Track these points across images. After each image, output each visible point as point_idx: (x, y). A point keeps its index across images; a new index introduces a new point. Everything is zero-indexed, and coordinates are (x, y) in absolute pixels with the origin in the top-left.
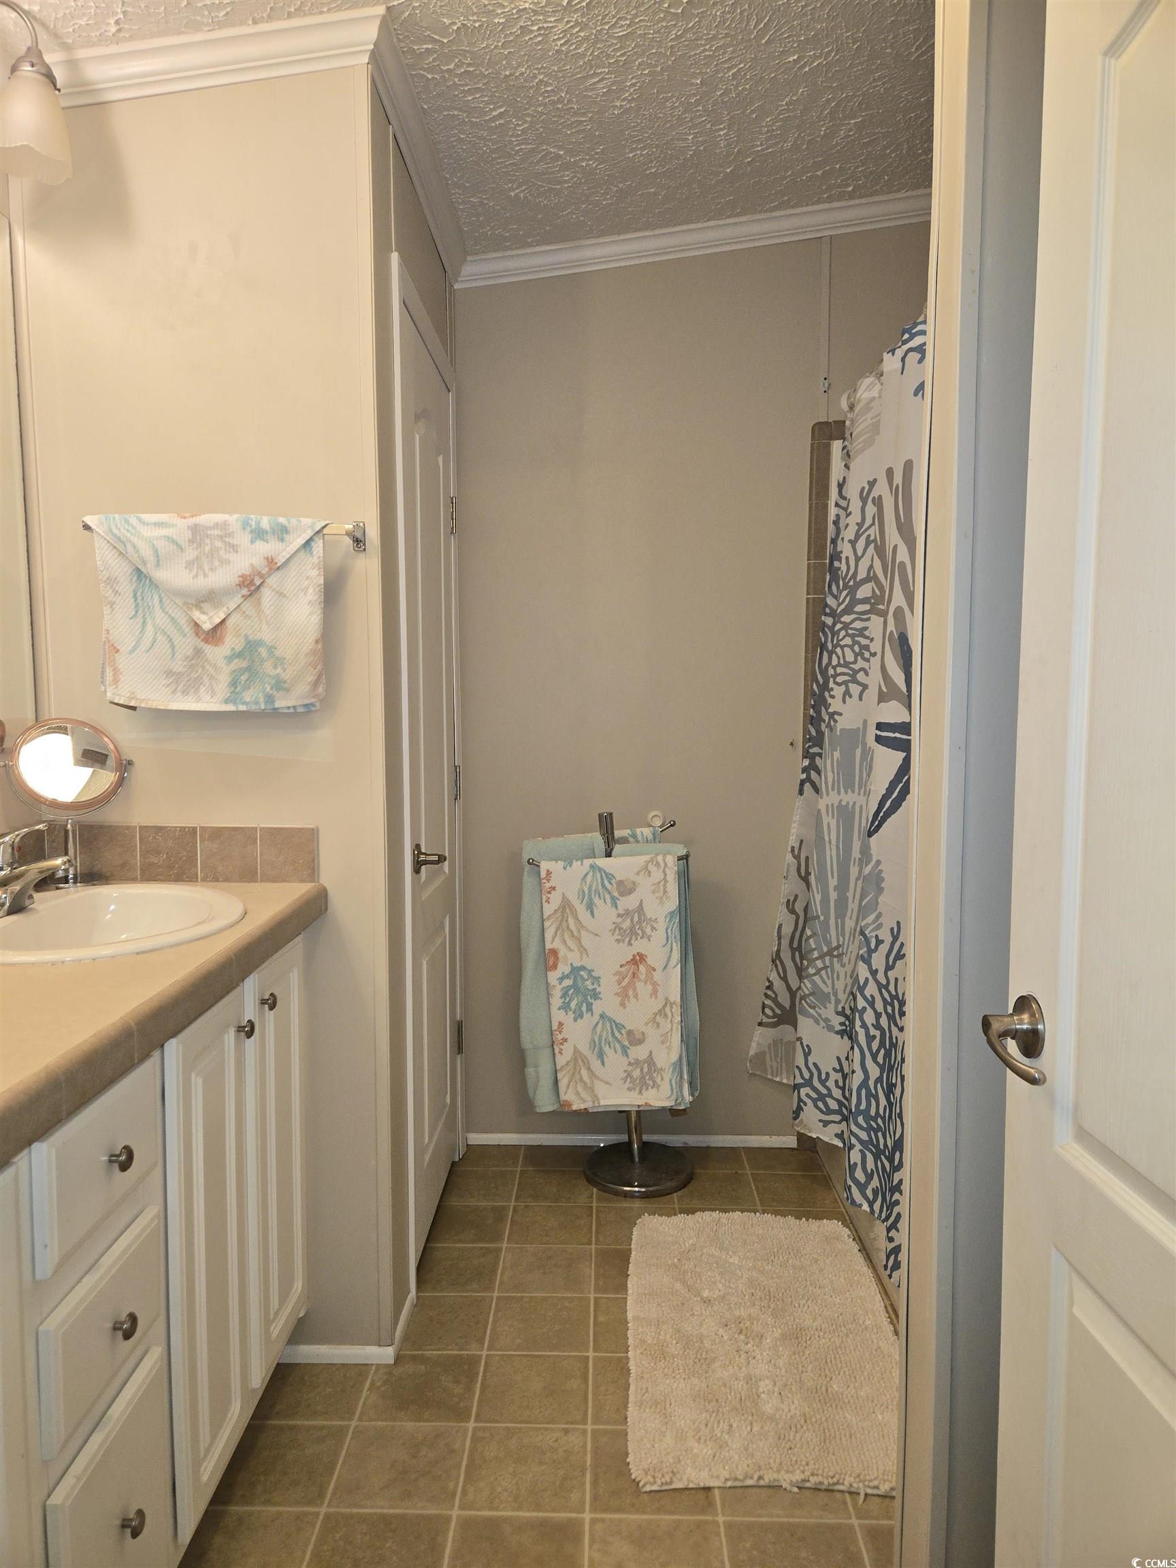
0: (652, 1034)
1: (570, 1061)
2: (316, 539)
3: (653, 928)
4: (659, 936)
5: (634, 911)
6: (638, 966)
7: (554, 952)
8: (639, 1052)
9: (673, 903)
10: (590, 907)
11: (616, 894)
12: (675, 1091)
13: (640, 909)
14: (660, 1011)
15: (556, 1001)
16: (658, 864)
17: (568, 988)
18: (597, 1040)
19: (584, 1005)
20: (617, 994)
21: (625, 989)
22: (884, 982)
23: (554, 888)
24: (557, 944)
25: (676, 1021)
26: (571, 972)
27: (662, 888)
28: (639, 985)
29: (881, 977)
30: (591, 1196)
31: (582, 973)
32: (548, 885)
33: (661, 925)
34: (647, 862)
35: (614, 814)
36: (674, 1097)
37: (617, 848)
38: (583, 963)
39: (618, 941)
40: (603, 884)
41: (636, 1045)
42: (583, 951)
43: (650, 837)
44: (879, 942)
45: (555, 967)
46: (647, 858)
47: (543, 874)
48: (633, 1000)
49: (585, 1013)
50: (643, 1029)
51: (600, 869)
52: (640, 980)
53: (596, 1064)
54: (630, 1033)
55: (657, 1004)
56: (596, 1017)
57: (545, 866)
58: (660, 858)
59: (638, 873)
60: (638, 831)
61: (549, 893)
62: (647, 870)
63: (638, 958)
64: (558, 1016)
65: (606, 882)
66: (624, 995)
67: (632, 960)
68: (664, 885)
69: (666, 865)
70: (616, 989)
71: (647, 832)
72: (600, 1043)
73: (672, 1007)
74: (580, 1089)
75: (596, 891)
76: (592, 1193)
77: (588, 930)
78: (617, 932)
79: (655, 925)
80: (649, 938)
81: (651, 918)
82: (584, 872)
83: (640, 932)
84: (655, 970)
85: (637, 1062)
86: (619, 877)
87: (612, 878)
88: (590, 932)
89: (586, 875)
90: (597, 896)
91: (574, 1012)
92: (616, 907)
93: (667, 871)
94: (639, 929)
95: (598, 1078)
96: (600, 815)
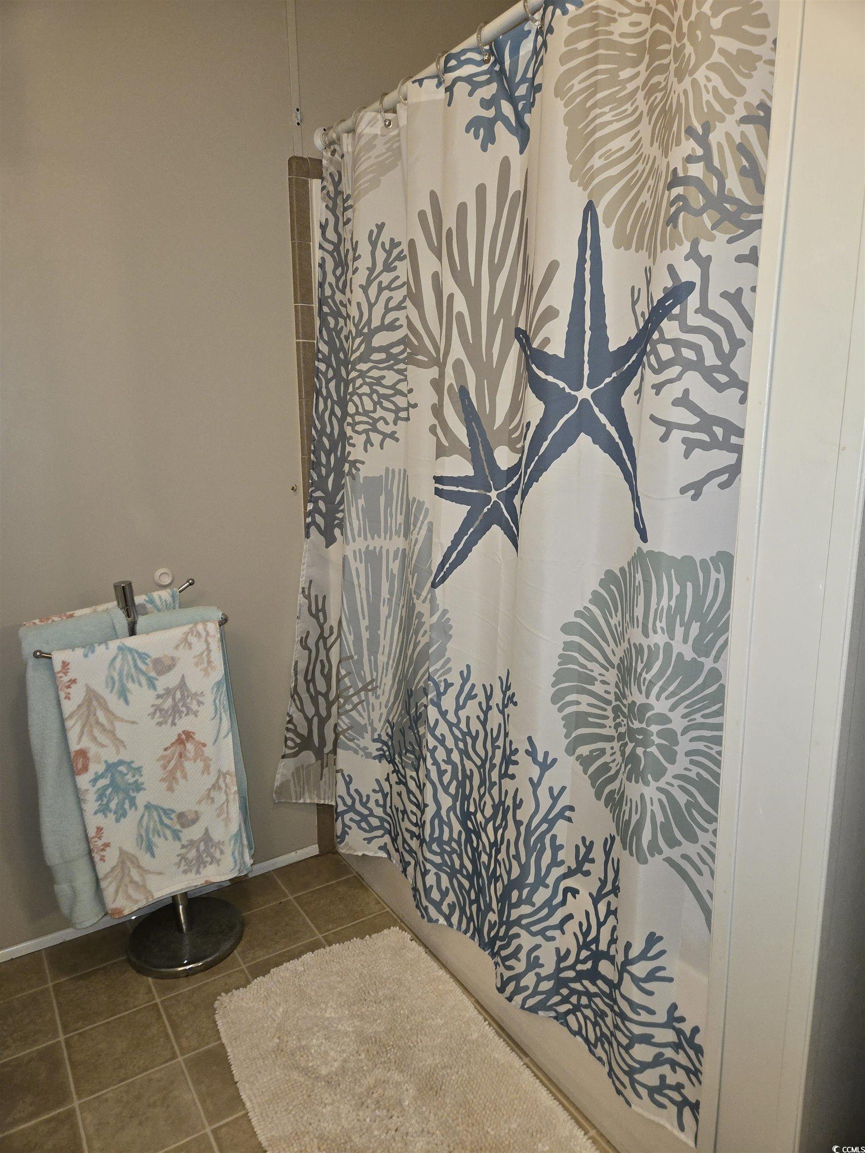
0: (208, 812)
1: (116, 866)
3: (200, 703)
4: (207, 710)
5: (175, 689)
6: (185, 745)
7: (83, 753)
8: (194, 833)
9: (218, 672)
10: (123, 694)
11: (153, 674)
12: (238, 862)
13: (182, 685)
14: (214, 786)
15: (91, 805)
16: (199, 635)
17: (105, 788)
18: (143, 834)
19: (127, 801)
20: (163, 780)
21: (172, 773)
22: (455, 721)
23: (74, 681)
24: (86, 743)
25: (233, 791)
26: (106, 770)
27: (205, 659)
28: (187, 765)
29: (451, 717)
30: (150, 991)
31: (121, 768)
32: (65, 679)
33: (209, 699)
34: (187, 634)
35: (133, 585)
36: (237, 868)
37: (142, 622)
38: (120, 757)
39: (160, 724)
40: (136, 666)
41: (189, 826)
42: (119, 743)
43: (169, 600)
44: (448, 685)
45: (85, 769)
46: (186, 629)
47: (58, 667)
48: (182, 781)
49: (128, 810)
50: (196, 808)
51: (130, 650)
52: (188, 759)
53: (145, 859)
54: (181, 816)
55: (210, 780)
56: (141, 809)
57: (58, 658)
58: (200, 627)
59: (177, 647)
60: (156, 595)
61: (69, 687)
62: (187, 642)
63: (184, 737)
64: (93, 821)
65: (139, 663)
66: (170, 780)
67: (177, 740)
68: (208, 655)
69: (208, 634)
70: (161, 774)
71: (165, 594)
72: (147, 835)
73: (225, 778)
74: (131, 891)
75: (128, 675)
76: (149, 987)
77: (122, 720)
78: (158, 714)
79: (201, 699)
80: (196, 714)
81: (196, 692)
82: (112, 657)
83: (184, 709)
84: (204, 745)
85: (192, 843)
86: (154, 655)
87: (146, 657)
88: (126, 721)
89: (114, 659)
90: (130, 680)
91: (115, 813)
92: (155, 688)
93: (210, 640)
94: (182, 706)
95: (149, 872)
96: (115, 587)
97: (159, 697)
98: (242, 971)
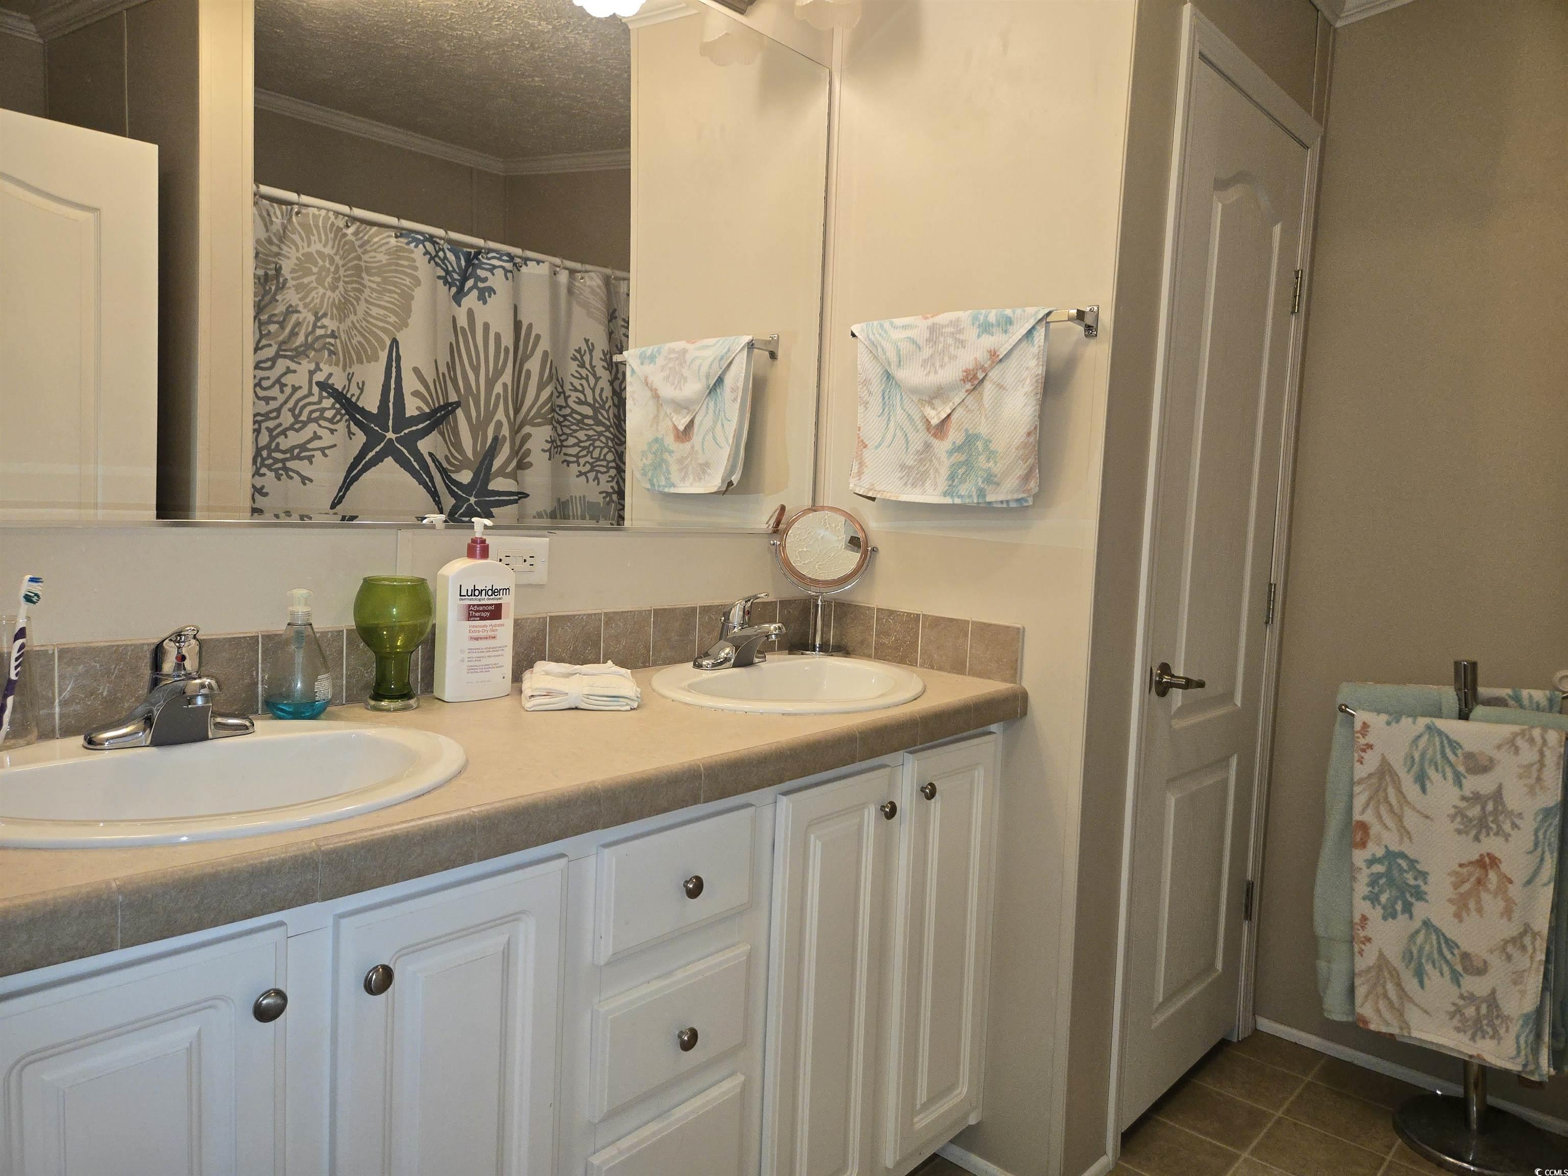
1: (1372, 967)
2: (1038, 327)
3: (1515, 826)
4: (1523, 838)
5: (1488, 797)
6: (1487, 871)
7: (1364, 827)
8: (1476, 985)
9: (1552, 796)
10: (1421, 780)
11: (1461, 769)
12: (1523, 1053)
13: (1498, 796)
14: (1513, 940)
15: (1362, 888)
16: (1532, 741)
17: (1379, 876)
18: (1415, 951)
19: (1401, 903)
20: (1451, 901)
21: (1464, 897)
23: (1370, 746)
24: (1368, 817)
25: (1540, 960)
26: (1384, 857)
27: (1535, 775)
28: (1486, 897)
30: (1390, 1147)
32: (1362, 741)
33: (1528, 825)
34: (1515, 735)
37: (1479, 711)
38: (1403, 848)
39: (1459, 832)
40: (1443, 753)
41: (1473, 974)
42: (1404, 832)
43: (1544, 703)
45: (1363, 845)
46: (1516, 728)
47: (1358, 726)
48: (1475, 915)
49: (1399, 912)
50: (1485, 955)
51: (1440, 733)
52: (1488, 890)
53: (1410, 983)
54: (1465, 956)
55: (1511, 930)
56: (1417, 924)
57: (1361, 716)
58: (1536, 733)
59: (1499, 747)
60: (1525, 693)
61: (1364, 751)
62: (1514, 745)
63: (1487, 860)
64: (1362, 907)
65: (1448, 750)
66: (1461, 905)
67: (1478, 861)
68: (1540, 770)
69: (1545, 742)
70: (1450, 893)
71: (1539, 695)
72: (1420, 957)
73: (1533, 938)
74: (1383, 1006)
75: (1431, 761)
76: (1393, 1145)
77: (1414, 808)
78: (1459, 819)
79: (1518, 822)
80: (1507, 837)
81: (1512, 811)
82: (1417, 733)
83: (1494, 826)
84: (1511, 882)
85: (1471, 998)
86: (1468, 747)
87: (1457, 747)
88: (1418, 811)
89: (1419, 737)
90: (1433, 767)
91: (1384, 908)
92: (1461, 786)
93: (1548, 753)
94: (1492, 822)
95: (1411, 1000)
97: (1463, 798)
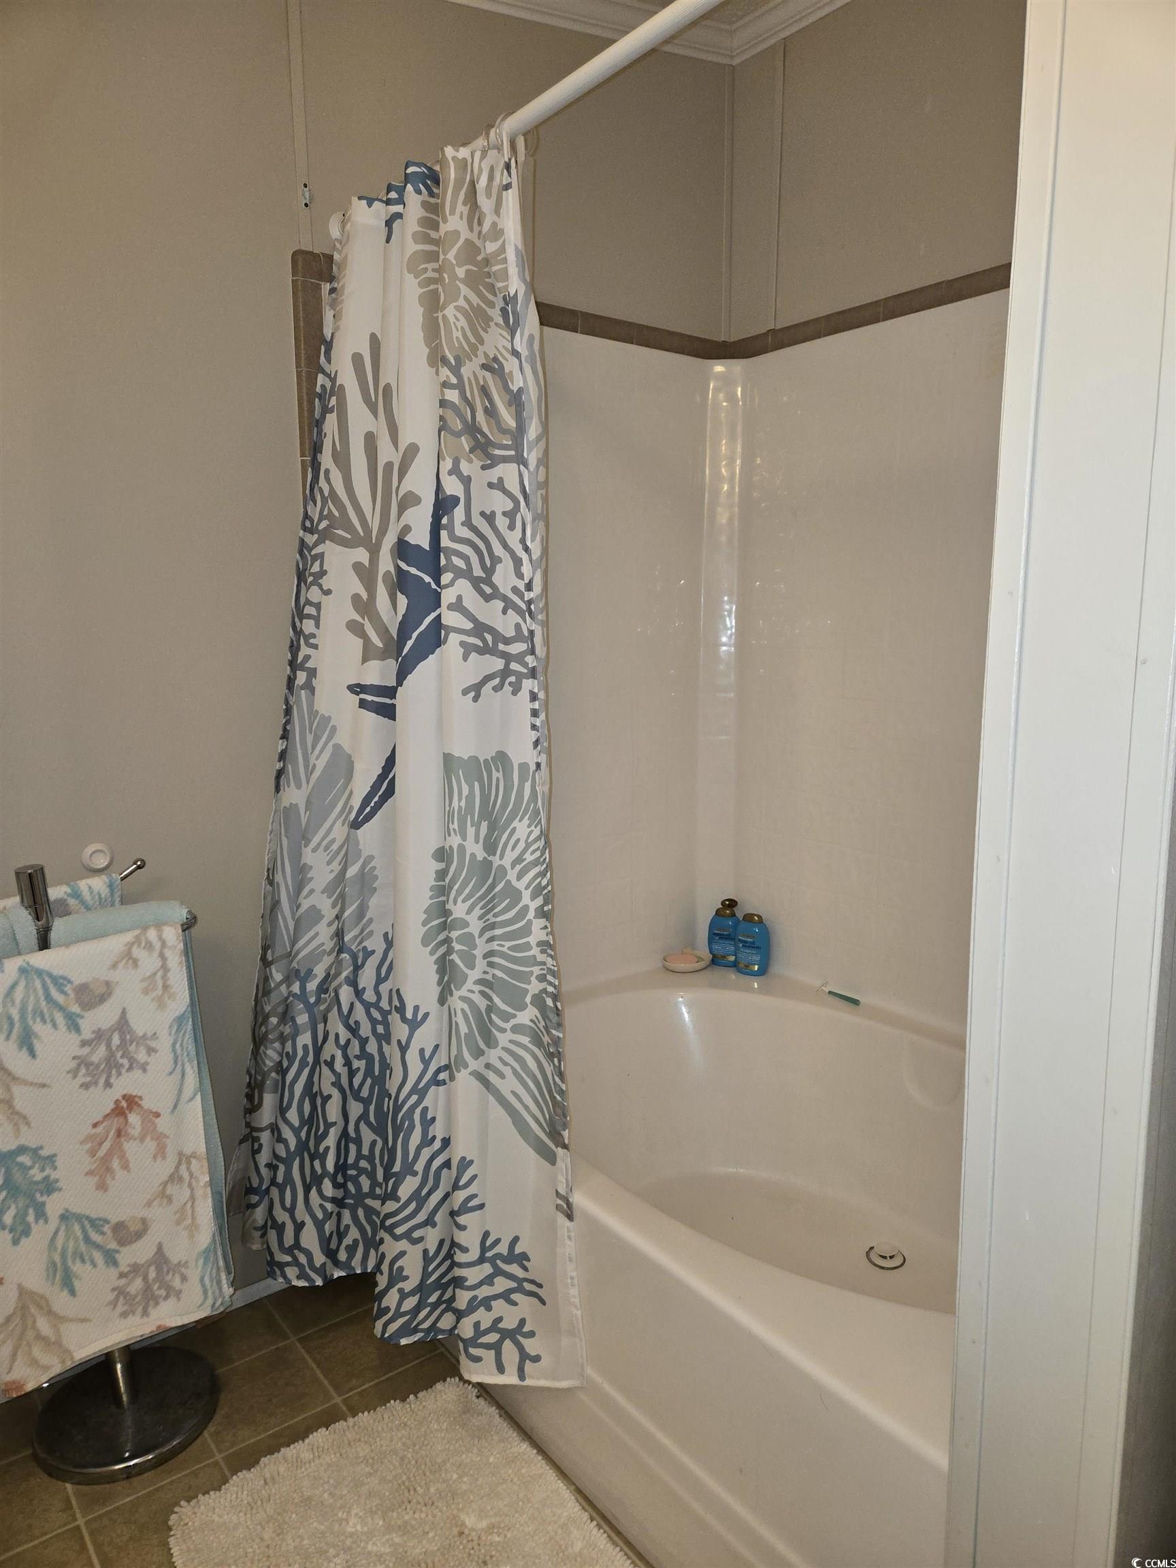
0: (160, 1217)
1: (14, 1313)
3: (151, 1051)
4: (162, 1061)
5: (112, 1030)
6: (126, 1117)
8: (140, 1252)
9: (180, 1001)
10: (27, 1041)
11: (75, 1009)
12: (210, 1293)
13: (123, 1025)
14: (171, 1177)
16: (149, 946)
18: (58, 1260)
19: (31, 1211)
20: (90, 1173)
21: (106, 1160)
25: (202, 1184)
27: (160, 983)
28: (130, 1147)
30: (68, 1506)
31: (24, 1159)
33: (164, 1043)
34: (130, 945)
35: (46, 871)
36: (210, 1301)
37: (59, 927)
38: (22, 1141)
39: (85, 1086)
40: (48, 997)
41: (131, 1242)
42: (19, 1119)
43: (105, 892)
46: (129, 937)
48: (120, 1174)
49: (33, 1225)
50: (143, 1213)
51: (39, 973)
52: (130, 1138)
53: (61, 1301)
54: (119, 1227)
55: (166, 1168)
56: (54, 1221)
58: (152, 934)
59: (114, 966)
60: (83, 885)
62: (131, 958)
63: (124, 1104)
65: (54, 993)
66: (102, 1173)
67: (113, 1110)
68: (164, 977)
69: (164, 944)
70: (87, 1163)
71: (98, 884)
72: (64, 1262)
73: (189, 1163)
74: (37, 1352)
75: (35, 1012)
76: (68, 1501)
77: (26, 1083)
78: (83, 1070)
79: (153, 1044)
80: (144, 1068)
81: (145, 1035)
82: (10, 982)
83: (125, 1062)
84: (158, 1115)
85: (135, 1269)
86: (78, 980)
87: (65, 983)
88: (31, 1084)
89: (13, 987)
90: (38, 1020)
91: (11, 1231)
92: (78, 1030)
93: (168, 953)
94: (122, 1057)
95: (64, 1319)
96: (18, 874)
97: (84, 1044)
98: (216, 1464)
